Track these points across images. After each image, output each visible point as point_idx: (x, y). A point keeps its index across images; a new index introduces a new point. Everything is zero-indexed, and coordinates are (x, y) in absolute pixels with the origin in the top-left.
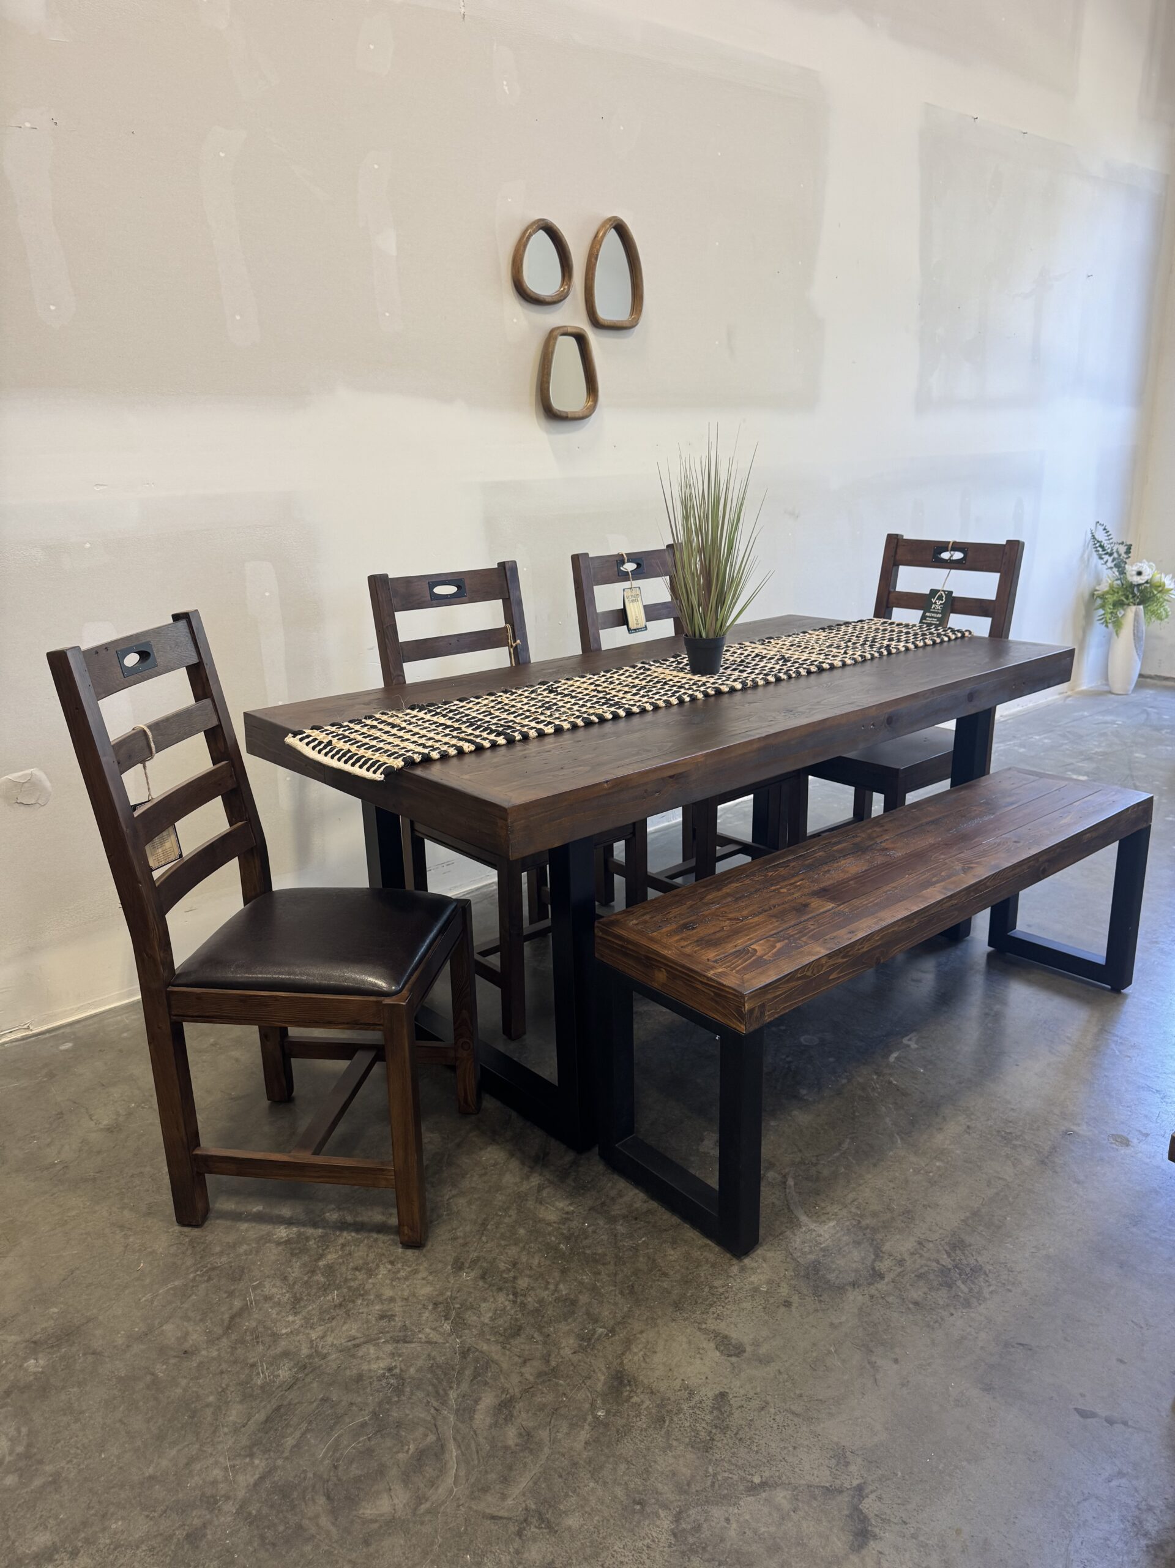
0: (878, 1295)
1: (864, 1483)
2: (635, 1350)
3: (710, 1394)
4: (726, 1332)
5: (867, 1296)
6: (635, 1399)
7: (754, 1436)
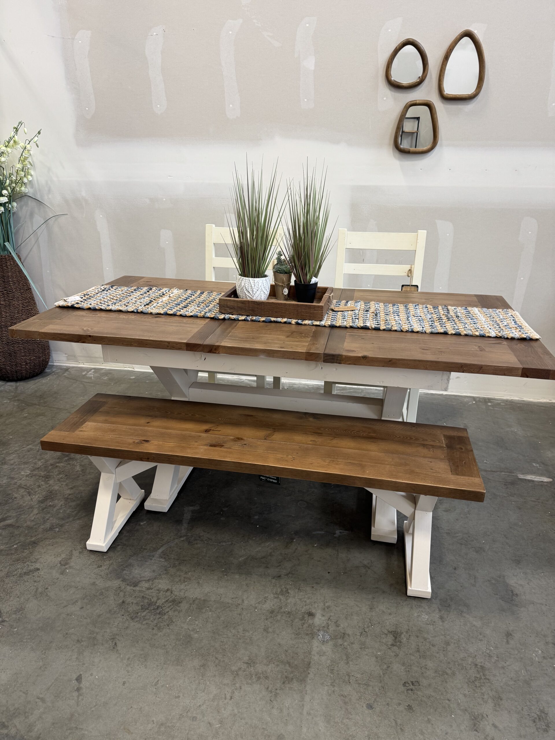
0: (122, 589)
1: (7, 622)
2: (51, 541)
3: (36, 567)
4: (73, 558)
5: (119, 586)
6: (26, 551)
7: (20, 585)
